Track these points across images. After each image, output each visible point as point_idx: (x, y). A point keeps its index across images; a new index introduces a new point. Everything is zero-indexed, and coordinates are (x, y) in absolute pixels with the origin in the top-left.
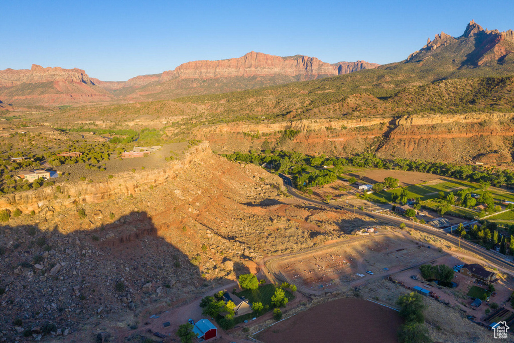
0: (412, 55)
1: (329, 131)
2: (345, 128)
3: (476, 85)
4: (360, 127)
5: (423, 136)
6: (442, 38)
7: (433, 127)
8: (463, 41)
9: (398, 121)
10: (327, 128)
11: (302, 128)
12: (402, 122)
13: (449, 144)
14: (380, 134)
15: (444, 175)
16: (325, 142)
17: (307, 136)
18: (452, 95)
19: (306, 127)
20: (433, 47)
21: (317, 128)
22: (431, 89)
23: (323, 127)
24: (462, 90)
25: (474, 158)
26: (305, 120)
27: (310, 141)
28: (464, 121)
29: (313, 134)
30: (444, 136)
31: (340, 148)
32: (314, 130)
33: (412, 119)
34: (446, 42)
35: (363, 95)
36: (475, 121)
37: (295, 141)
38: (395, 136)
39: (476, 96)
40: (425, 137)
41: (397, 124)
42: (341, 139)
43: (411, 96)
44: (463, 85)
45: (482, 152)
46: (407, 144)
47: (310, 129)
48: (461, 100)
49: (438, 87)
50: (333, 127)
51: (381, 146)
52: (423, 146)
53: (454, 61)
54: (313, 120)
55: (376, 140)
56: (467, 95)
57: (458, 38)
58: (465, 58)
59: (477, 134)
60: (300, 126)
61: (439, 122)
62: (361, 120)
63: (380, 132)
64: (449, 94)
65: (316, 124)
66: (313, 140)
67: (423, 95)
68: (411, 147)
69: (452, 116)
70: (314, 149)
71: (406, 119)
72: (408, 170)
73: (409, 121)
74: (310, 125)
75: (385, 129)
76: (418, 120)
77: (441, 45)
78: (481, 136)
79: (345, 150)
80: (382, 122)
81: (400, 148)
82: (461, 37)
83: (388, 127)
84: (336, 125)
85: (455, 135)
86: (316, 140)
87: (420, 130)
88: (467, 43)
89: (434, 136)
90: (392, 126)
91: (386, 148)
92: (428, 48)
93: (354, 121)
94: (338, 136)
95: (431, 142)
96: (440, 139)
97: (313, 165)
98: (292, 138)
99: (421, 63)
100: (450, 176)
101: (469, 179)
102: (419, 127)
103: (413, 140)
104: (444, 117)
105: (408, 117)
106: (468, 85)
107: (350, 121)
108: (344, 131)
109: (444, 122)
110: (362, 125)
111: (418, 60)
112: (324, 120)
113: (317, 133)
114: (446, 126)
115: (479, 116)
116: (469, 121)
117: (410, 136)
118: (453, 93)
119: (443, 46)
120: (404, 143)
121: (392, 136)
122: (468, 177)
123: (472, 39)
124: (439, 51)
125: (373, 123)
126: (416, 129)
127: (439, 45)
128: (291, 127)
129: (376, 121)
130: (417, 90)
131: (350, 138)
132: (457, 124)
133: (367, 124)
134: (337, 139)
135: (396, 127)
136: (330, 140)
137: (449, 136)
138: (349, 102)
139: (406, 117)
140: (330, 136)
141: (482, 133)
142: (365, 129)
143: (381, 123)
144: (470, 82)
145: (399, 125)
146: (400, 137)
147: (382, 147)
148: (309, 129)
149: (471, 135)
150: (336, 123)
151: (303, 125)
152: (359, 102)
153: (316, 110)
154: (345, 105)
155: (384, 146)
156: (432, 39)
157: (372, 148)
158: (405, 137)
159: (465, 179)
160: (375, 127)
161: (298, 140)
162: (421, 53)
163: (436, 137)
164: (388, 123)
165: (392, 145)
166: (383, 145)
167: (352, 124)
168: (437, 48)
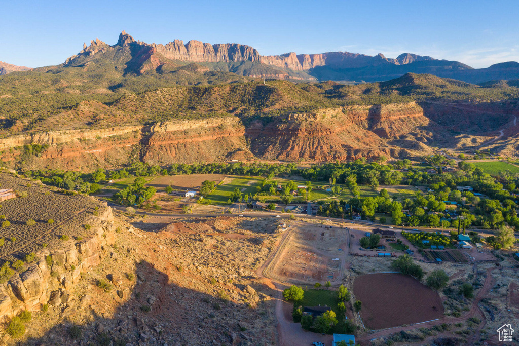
0: (70, 59)
1: (83, 143)
2: (100, 138)
3: (186, 93)
4: (114, 137)
5: (179, 141)
6: (98, 45)
7: (185, 132)
8: (120, 49)
9: (152, 128)
10: (80, 140)
11: (50, 141)
12: (157, 128)
13: (202, 146)
14: (136, 142)
15: (226, 173)
16: (83, 156)
17: (59, 150)
18: (169, 101)
19: (55, 140)
20: (91, 52)
21: (68, 140)
22: (150, 96)
23: (75, 139)
24: (176, 98)
25: (227, 156)
26: (51, 132)
27: (65, 155)
28: (207, 126)
29: (66, 148)
30: (197, 139)
31: (102, 160)
32: (67, 143)
33: (166, 126)
34: (103, 48)
35: (91, 103)
36: (215, 125)
37: (44, 157)
38: (155, 143)
39: (190, 103)
40: (181, 141)
41: (152, 131)
42: (100, 151)
43: (133, 103)
44: (176, 93)
45: (229, 151)
46: (168, 149)
47: (61, 142)
48: (180, 106)
49: (156, 95)
50: (87, 138)
51: (143, 153)
52: (183, 150)
53: (116, 68)
54: (61, 132)
55: (134, 148)
56: (182, 101)
57: (114, 46)
58: (126, 66)
59: (219, 136)
60: (46, 139)
61: (189, 127)
62: (113, 129)
63: (135, 139)
64: (167, 101)
65: (66, 136)
66: (69, 154)
67: (145, 102)
68: (174, 151)
69: (197, 121)
70: (74, 164)
71: (160, 126)
72: (192, 173)
73: (163, 127)
74: (60, 137)
75: (139, 137)
76: (172, 127)
77: (99, 51)
78: (223, 137)
79: (108, 162)
80: (134, 129)
81: (164, 154)
82: (116, 45)
83: (142, 135)
84: (90, 135)
85: (205, 138)
86: (72, 154)
87: (175, 135)
88: (123, 52)
89: (189, 140)
90: (147, 133)
91: (149, 155)
92: (86, 53)
93: (107, 130)
94: (95, 147)
95: (188, 146)
96: (194, 143)
97: (98, 181)
98: (40, 154)
99: (86, 68)
100: (232, 174)
101: (249, 174)
102: (174, 133)
103: (171, 145)
104: (192, 122)
105: (161, 124)
106: (180, 93)
107: (103, 130)
108: (100, 141)
109: (193, 127)
110: (115, 134)
111: (78, 65)
112: (74, 131)
113: (72, 147)
114: (195, 130)
115: (217, 120)
116: (210, 125)
117: (169, 142)
118: (170, 100)
119: (100, 53)
120: (166, 149)
121: (152, 143)
122: (248, 172)
123: (128, 48)
124: (98, 57)
125: (126, 131)
126: (172, 135)
127: (96, 51)
128: (32, 142)
129: (129, 129)
130: (137, 97)
131: (108, 148)
132: (203, 128)
133: (120, 133)
134: (94, 151)
135: (152, 134)
136: (88, 152)
137: (200, 139)
138: (83, 109)
139: (159, 123)
140: (86, 148)
141: (223, 135)
142: (119, 137)
143: (133, 131)
144: (180, 90)
145: (154, 132)
146: (159, 143)
147: (145, 154)
148: (59, 142)
149: (215, 137)
150: (89, 133)
151: (51, 138)
152: (92, 110)
153: (51, 120)
154: (79, 113)
155: (148, 154)
156: (88, 45)
157: (135, 157)
158: (164, 143)
159: (246, 175)
160: (129, 135)
161: (49, 156)
162: (79, 57)
163: (191, 141)
164: (140, 131)
165: (155, 152)
166: (146, 152)
167: (106, 134)
168: (95, 54)
